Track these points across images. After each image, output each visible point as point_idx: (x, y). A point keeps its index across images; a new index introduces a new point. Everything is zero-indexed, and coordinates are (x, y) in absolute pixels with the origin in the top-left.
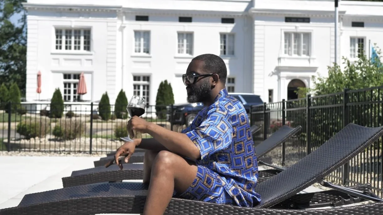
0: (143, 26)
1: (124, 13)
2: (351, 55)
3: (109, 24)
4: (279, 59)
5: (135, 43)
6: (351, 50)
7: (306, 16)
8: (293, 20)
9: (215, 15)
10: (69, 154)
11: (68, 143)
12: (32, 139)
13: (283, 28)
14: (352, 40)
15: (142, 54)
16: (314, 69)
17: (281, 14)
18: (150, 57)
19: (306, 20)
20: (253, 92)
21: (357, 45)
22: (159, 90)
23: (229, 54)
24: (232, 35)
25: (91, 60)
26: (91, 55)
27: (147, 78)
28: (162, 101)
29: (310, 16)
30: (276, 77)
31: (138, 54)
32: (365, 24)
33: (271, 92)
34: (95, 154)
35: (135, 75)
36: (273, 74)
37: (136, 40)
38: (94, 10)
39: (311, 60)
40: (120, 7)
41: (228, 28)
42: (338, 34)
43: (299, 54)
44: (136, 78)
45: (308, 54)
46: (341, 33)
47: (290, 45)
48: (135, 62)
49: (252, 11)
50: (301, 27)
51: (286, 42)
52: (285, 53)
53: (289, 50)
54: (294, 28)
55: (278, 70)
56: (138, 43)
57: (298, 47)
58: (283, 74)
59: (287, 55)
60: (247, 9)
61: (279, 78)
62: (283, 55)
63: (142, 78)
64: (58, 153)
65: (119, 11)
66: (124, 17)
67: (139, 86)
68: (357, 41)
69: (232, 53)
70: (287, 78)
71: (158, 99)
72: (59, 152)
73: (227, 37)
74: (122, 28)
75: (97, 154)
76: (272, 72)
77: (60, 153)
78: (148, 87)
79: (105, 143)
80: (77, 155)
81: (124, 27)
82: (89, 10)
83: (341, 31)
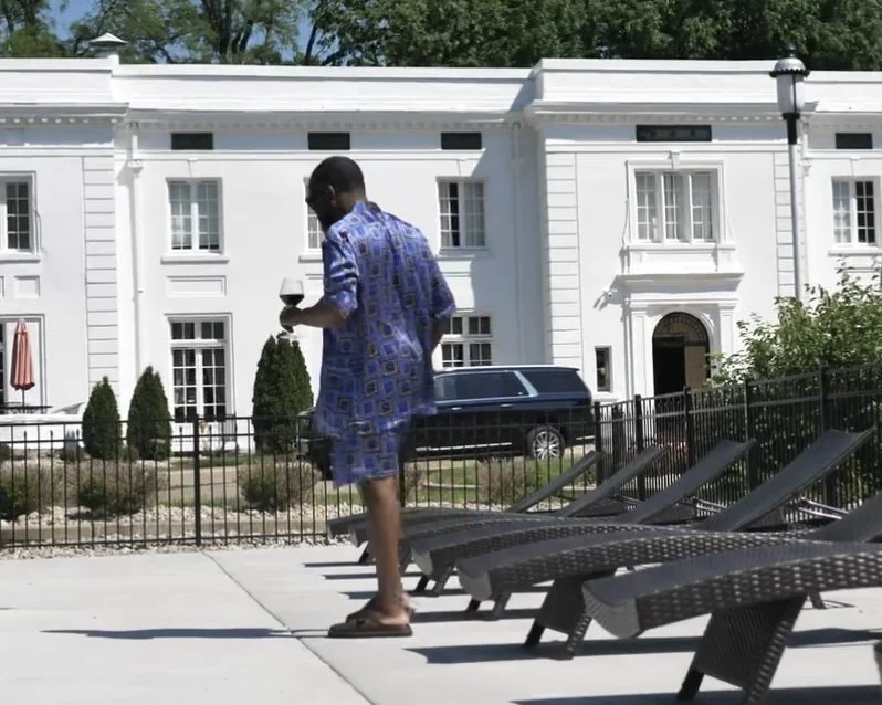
0: (195, 165)
1: (135, 125)
2: (838, 233)
3: (90, 163)
4: (625, 253)
5: (174, 220)
6: (837, 217)
7: (700, 121)
8: (659, 133)
9: (421, 125)
10: (144, 547)
11: (125, 521)
12: (22, 517)
13: (630, 158)
14: (839, 186)
15: (196, 252)
16: (729, 282)
17: (624, 117)
18: (225, 262)
19: (700, 133)
20: (551, 359)
21: (854, 202)
22: (260, 364)
23: (470, 242)
24: (477, 185)
25: (35, 277)
26: (36, 261)
27: (216, 328)
28: (275, 399)
29: (710, 121)
30: (615, 310)
31: (183, 254)
32: (875, 140)
33: (603, 356)
34: (209, 545)
35: (179, 319)
36: (609, 299)
37: (174, 211)
38: (38, 120)
39: (720, 253)
40: (123, 109)
41: (464, 164)
42: (798, 171)
43: (681, 236)
44: (180, 329)
45: (710, 236)
46: (806, 169)
47: (653, 213)
48: (174, 278)
49: (535, 109)
50: (686, 155)
51: (640, 201)
52: (642, 235)
53: (652, 227)
54: (665, 157)
55: (623, 289)
56: (181, 219)
57: (679, 215)
58: (639, 299)
59: (646, 243)
60: (520, 104)
61: (627, 312)
62: (635, 242)
63: (198, 330)
64: (112, 547)
65: (120, 119)
66: (135, 139)
67: (191, 355)
68: (853, 190)
69: (479, 240)
70: (651, 310)
71: (259, 391)
72: (116, 546)
73: (461, 191)
74: (130, 176)
75: (214, 544)
76: (606, 294)
77: (121, 548)
78: (221, 354)
79: (222, 517)
80: (165, 548)
81: (137, 171)
82: (24, 120)
83: (806, 163)
